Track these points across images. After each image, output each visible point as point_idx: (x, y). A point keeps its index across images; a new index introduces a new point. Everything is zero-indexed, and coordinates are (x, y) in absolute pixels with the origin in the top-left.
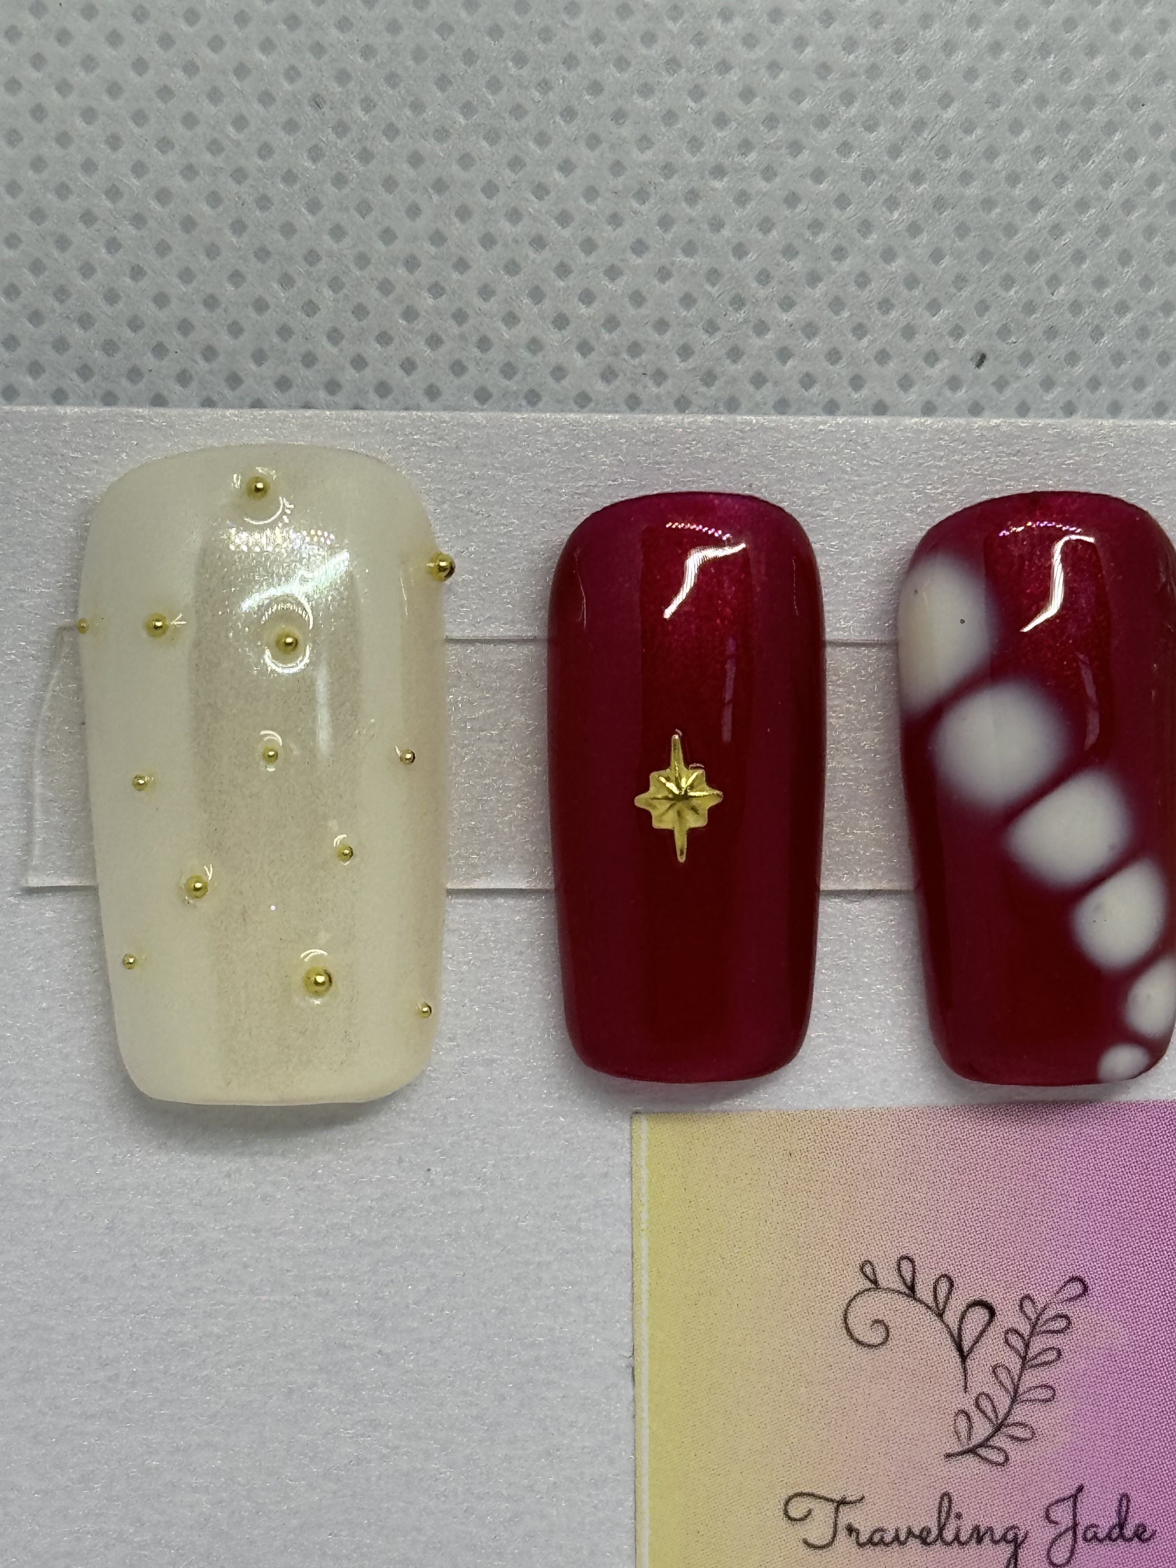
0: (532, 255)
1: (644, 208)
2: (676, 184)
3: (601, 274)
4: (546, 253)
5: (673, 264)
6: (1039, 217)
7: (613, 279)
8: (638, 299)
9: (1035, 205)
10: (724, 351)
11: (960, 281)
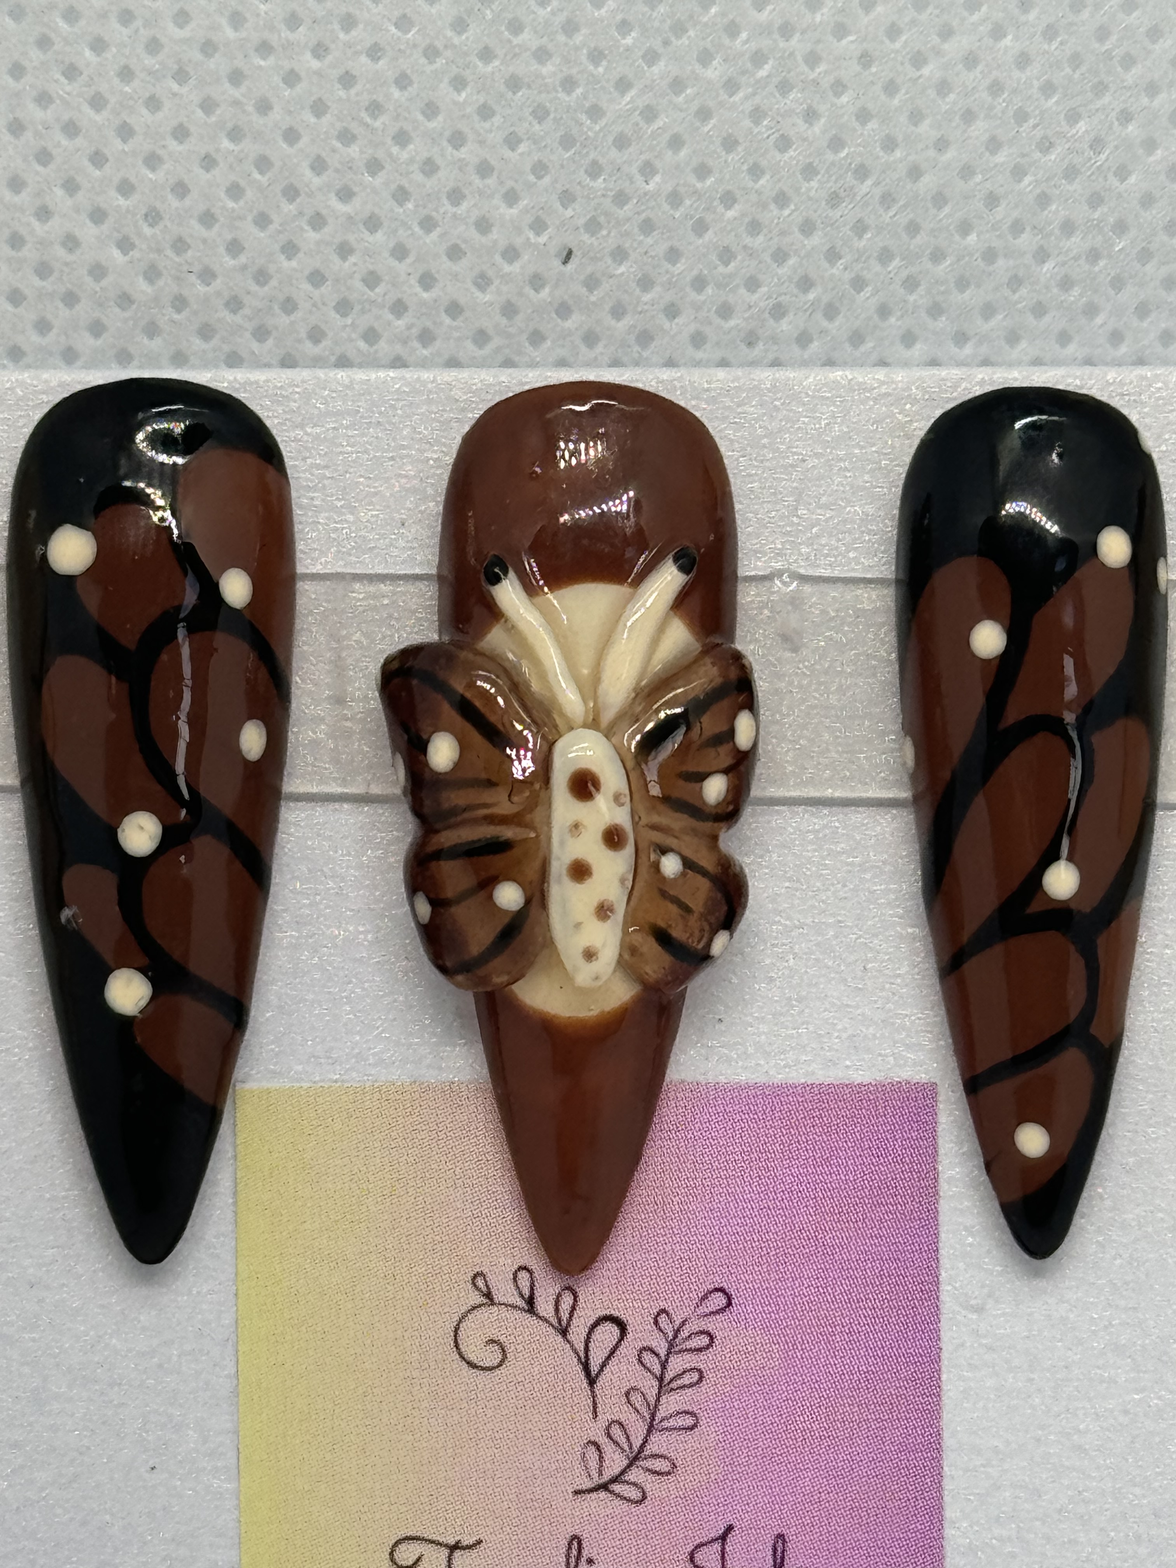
0: (65, 142)
1: (184, 90)
2: (218, 64)
3: (140, 162)
4: (79, 141)
5: (218, 150)
6: (627, 98)
7: (153, 169)
8: (181, 189)
9: (623, 85)
10: (277, 247)
11: (540, 169)
